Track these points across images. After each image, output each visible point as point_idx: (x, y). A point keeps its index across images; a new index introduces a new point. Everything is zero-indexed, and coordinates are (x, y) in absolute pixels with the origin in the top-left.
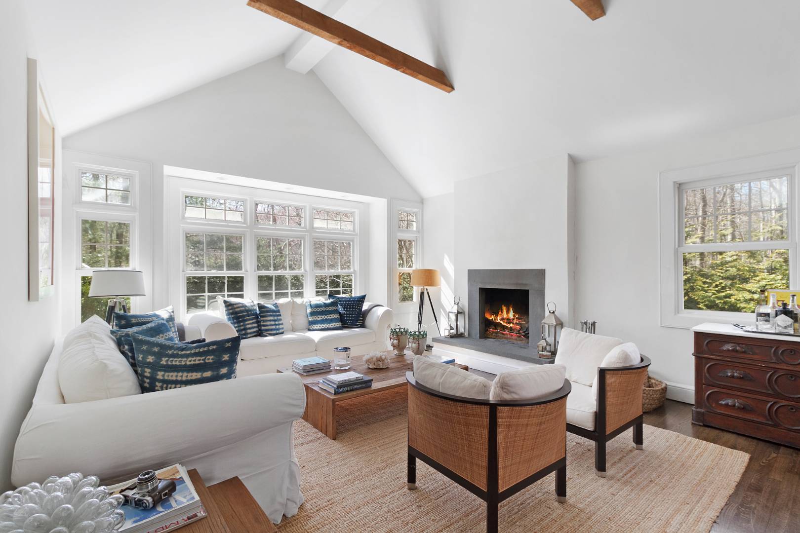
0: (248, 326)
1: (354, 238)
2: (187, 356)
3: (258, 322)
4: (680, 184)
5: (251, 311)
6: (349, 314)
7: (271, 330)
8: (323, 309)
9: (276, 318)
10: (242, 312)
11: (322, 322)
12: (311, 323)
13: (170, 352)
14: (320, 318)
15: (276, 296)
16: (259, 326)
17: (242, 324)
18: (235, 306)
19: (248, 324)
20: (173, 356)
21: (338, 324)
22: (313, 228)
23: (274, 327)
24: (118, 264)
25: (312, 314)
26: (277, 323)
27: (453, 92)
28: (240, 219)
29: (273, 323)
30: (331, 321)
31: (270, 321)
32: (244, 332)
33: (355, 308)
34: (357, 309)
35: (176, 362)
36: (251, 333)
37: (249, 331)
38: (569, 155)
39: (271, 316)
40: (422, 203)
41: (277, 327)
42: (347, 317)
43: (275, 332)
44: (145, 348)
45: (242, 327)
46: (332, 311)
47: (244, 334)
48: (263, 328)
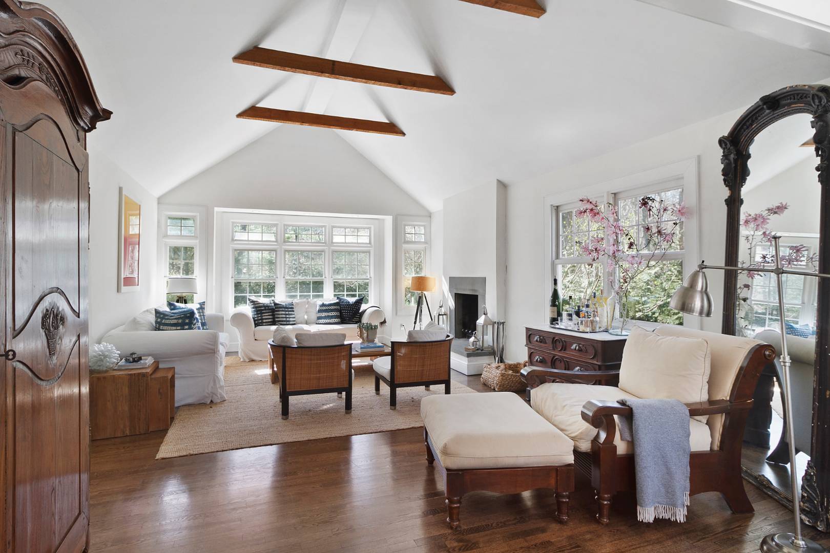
0: (264, 317)
1: (370, 250)
2: (172, 319)
3: (273, 315)
4: (557, 207)
5: (268, 306)
6: (349, 313)
7: (282, 321)
8: (327, 308)
9: (287, 313)
10: (261, 307)
11: (325, 318)
12: (319, 318)
13: (166, 317)
14: (324, 314)
15: (300, 297)
16: (274, 318)
17: (260, 315)
18: (256, 303)
19: (265, 316)
20: (167, 319)
21: (336, 320)
22: (332, 243)
23: (285, 319)
24: (187, 274)
25: (320, 311)
26: (287, 316)
27: (406, 136)
28: (274, 239)
29: (284, 316)
30: (332, 317)
31: (282, 314)
32: (260, 321)
33: (353, 308)
34: (354, 308)
35: (167, 322)
36: (266, 322)
37: (264, 321)
38: (497, 180)
39: (283, 311)
40: (430, 217)
41: (288, 319)
42: (345, 315)
43: (285, 323)
44: (162, 316)
45: (260, 318)
46: (333, 309)
47: (260, 323)
48: (276, 319)
